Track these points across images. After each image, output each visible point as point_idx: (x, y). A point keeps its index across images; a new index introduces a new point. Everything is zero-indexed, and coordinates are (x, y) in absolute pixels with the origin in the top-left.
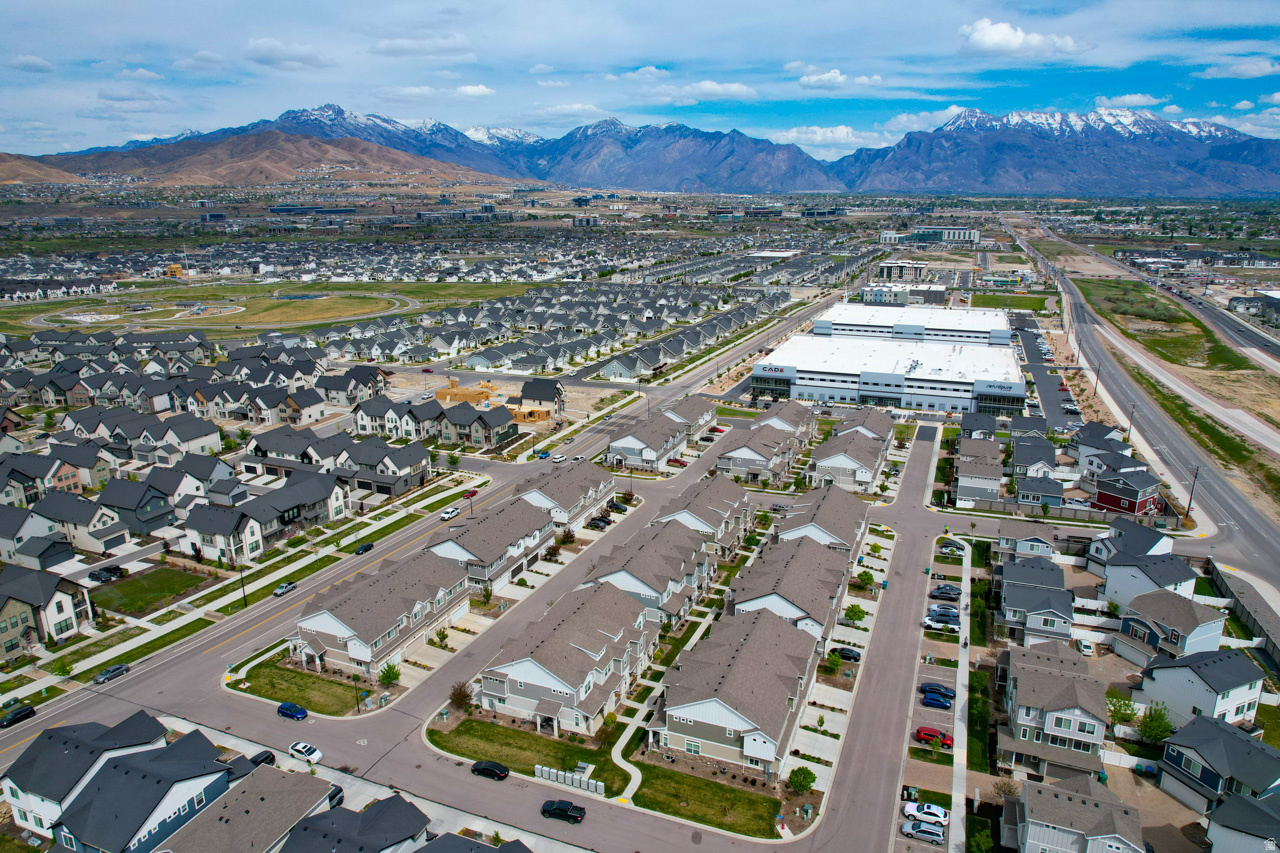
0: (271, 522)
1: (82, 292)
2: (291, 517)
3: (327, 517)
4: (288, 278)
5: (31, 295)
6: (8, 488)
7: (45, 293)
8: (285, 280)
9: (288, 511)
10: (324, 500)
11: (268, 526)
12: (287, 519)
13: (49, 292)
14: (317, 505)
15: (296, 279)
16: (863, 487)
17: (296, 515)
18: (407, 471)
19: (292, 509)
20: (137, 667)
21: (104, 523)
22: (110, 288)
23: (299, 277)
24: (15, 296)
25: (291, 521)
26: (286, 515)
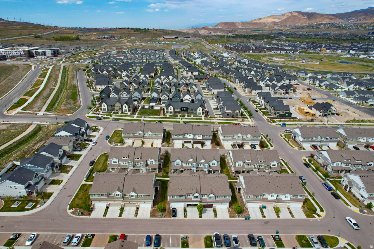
0: (178, 108)
1: (290, 53)
2: (184, 110)
3: (196, 114)
4: (354, 56)
5: (277, 52)
6: (173, 88)
7: (280, 52)
8: (353, 56)
9: (184, 108)
10: (196, 109)
11: (177, 109)
12: (183, 110)
13: (281, 52)
14: (193, 110)
15: (357, 57)
16: (363, 199)
17: (186, 110)
18: (230, 111)
19: (185, 108)
20: (120, 121)
21: (164, 98)
22: (297, 52)
23: (358, 56)
24: (274, 52)
25: (184, 111)
26: (183, 109)
